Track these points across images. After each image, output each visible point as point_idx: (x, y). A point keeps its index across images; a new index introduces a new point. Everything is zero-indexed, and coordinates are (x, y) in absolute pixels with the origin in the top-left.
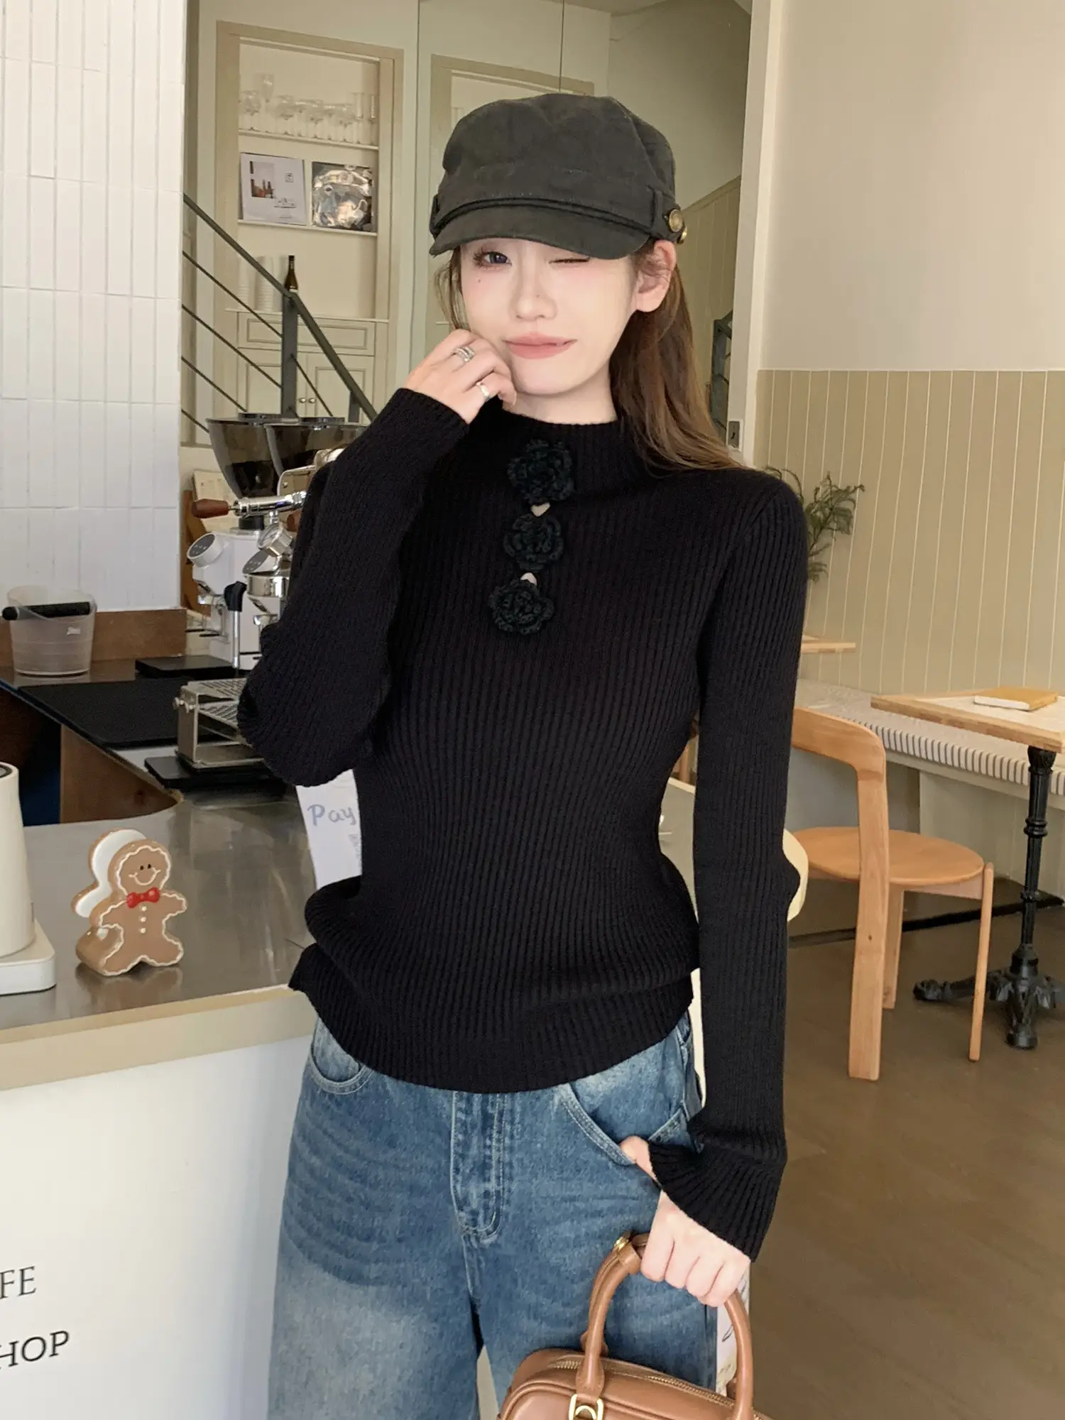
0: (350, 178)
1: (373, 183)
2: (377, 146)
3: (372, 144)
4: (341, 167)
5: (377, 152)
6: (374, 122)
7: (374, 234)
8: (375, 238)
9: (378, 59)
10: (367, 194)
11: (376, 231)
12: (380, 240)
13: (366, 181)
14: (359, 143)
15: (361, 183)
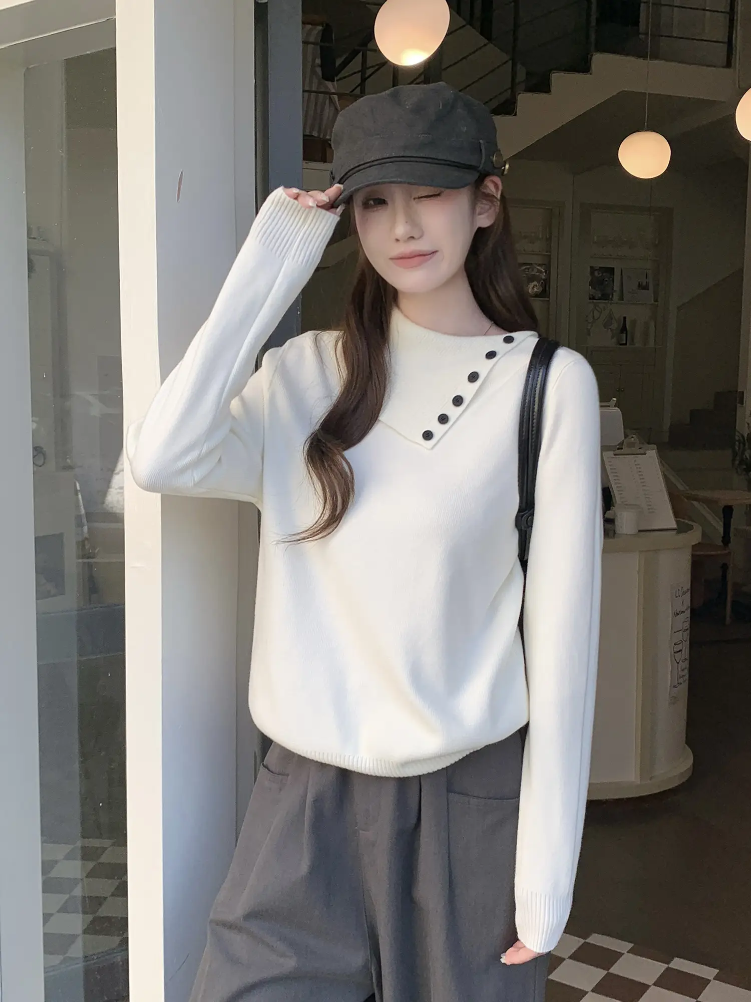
0: (535, 270)
1: (548, 272)
2: (550, 252)
3: (547, 252)
4: (532, 264)
5: (550, 256)
6: (549, 240)
7: (548, 299)
8: (549, 301)
9: (551, 208)
10: (543, 277)
11: (549, 297)
12: (551, 301)
13: (544, 271)
14: (540, 251)
15: (541, 272)
